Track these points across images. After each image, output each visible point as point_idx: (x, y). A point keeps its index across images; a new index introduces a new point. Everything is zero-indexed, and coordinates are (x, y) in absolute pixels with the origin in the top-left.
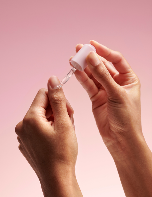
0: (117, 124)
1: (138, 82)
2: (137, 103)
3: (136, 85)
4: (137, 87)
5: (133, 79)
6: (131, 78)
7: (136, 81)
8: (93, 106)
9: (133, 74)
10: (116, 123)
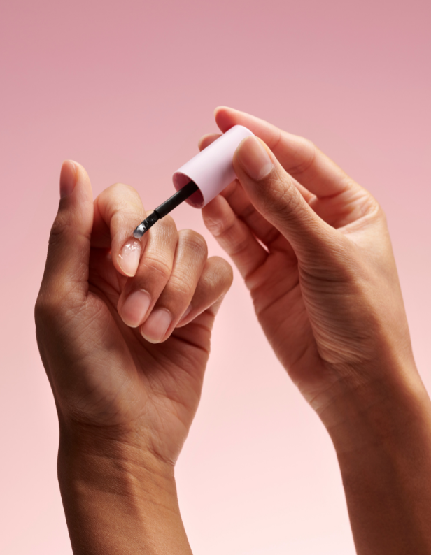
0: (341, 340)
1: (377, 208)
2: (389, 272)
3: (373, 220)
4: (378, 226)
5: (362, 205)
6: (357, 203)
7: (372, 208)
8: (255, 302)
9: (357, 192)
10: (339, 340)
